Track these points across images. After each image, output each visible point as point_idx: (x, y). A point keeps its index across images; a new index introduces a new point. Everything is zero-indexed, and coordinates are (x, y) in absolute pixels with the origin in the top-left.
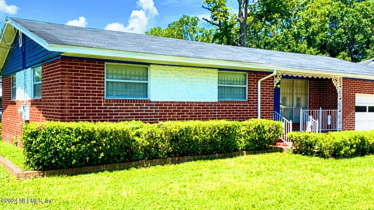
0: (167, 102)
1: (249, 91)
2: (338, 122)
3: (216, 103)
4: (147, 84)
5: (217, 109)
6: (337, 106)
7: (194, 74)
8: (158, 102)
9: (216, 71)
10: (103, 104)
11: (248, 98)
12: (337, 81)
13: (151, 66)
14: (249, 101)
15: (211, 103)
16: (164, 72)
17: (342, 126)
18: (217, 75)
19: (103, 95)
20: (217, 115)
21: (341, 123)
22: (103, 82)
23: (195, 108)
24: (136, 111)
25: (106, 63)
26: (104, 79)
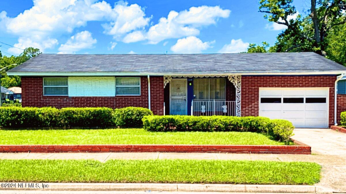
0: (79, 97)
1: (141, 89)
2: (236, 111)
3: (113, 97)
4: (67, 88)
5: (115, 101)
6: (235, 98)
7: (97, 81)
8: (73, 97)
9: (114, 78)
10: (42, 98)
11: (141, 94)
12: (234, 78)
13: (69, 77)
14: (141, 95)
15: (110, 97)
16: (77, 80)
17: (242, 114)
18: (114, 80)
19: (42, 94)
20: (115, 104)
21: (240, 112)
22: (42, 88)
23: (98, 100)
24: (60, 102)
25: (44, 78)
26: (42, 86)
